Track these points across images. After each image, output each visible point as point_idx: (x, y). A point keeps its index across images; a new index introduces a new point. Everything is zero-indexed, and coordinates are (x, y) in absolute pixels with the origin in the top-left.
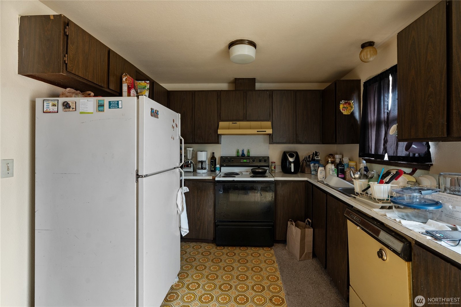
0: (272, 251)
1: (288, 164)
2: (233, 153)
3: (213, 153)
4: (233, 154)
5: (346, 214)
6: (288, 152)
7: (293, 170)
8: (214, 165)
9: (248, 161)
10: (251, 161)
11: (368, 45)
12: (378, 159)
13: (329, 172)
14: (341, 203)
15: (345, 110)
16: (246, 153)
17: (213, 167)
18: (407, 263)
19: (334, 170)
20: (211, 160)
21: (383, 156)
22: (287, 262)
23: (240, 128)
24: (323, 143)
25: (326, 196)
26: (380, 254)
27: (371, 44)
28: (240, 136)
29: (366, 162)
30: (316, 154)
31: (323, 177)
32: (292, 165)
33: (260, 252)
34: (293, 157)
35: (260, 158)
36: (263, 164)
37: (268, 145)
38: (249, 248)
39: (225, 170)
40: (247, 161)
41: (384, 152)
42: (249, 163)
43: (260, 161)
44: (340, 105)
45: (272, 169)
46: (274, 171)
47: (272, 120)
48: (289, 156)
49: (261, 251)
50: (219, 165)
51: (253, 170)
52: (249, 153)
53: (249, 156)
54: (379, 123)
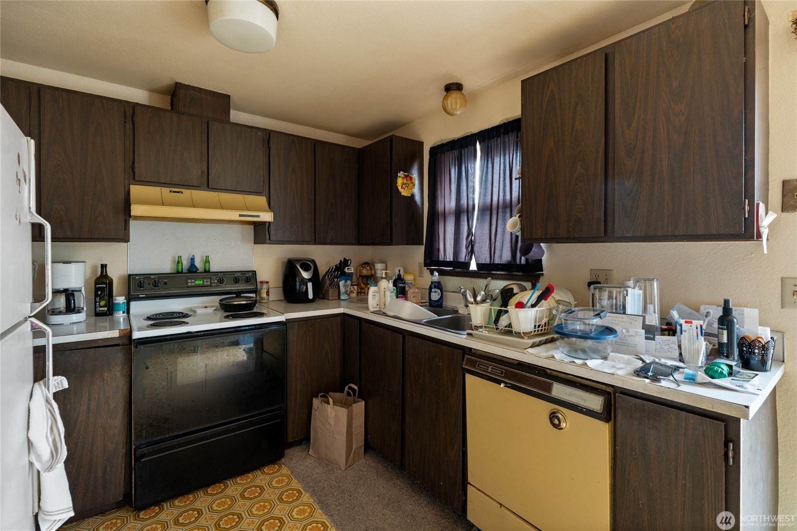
0: (285, 470)
1: (298, 283)
2: (163, 264)
3: (104, 267)
4: (167, 267)
5: (466, 365)
6: (298, 260)
7: (311, 296)
8: (106, 298)
9: (207, 282)
10: (216, 281)
11: (453, 88)
12: (459, 268)
13: (385, 295)
14: (445, 347)
15: (404, 189)
16: (198, 264)
17: (103, 303)
18: (608, 424)
19: (392, 290)
20: (96, 284)
21: (468, 264)
22: (325, 481)
23: (193, 205)
24: (360, 243)
25: (404, 337)
26: (554, 420)
27: (458, 87)
28: (177, 224)
29: (439, 275)
30: (345, 263)
31: (377, 305)
32: (310, 285)
33: (258, 482)
34: (310, 270)
35: (236, 276)
36: (241, 287)
37: (251, 245)
38: (229, 483)
39: (142, 308)
40: (205, 284)
41: (467, 258)
42: (210, 286)
43: (236, 281)
44: (397, 179)
45: (262, 296)
46: (266, 301)
47: (267, 193)
48: (302, 268)
49: (260, 478)
50: (124, 297)
51: (224, 302)
52: (207, 264)
53: (209, 271)
54: (459, 213)
